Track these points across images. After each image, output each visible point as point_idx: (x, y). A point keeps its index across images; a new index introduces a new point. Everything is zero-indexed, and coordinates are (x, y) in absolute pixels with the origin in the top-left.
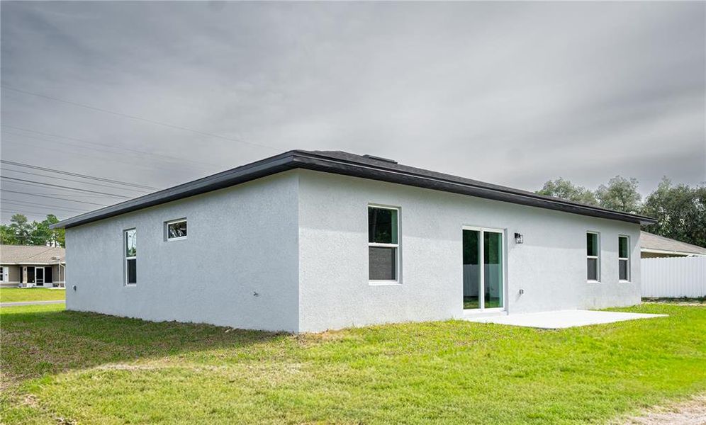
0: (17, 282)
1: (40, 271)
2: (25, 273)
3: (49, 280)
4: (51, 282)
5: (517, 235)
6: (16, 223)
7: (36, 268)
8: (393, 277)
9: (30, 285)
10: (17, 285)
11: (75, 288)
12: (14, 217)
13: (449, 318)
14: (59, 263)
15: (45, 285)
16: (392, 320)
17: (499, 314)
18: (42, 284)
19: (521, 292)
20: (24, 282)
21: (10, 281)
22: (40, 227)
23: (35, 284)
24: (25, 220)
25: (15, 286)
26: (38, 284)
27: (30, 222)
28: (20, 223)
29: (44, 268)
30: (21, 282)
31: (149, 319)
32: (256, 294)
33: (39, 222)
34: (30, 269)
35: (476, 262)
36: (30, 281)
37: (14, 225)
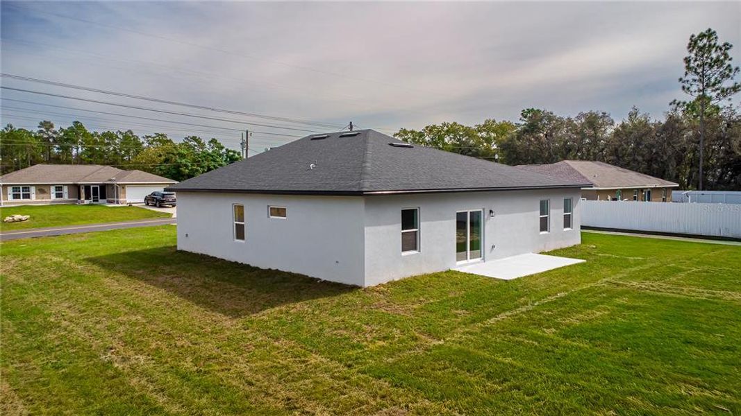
0: (76, 199)
1: (95, 189)
2: (83, 191)
3: (103, 197)
4: (105, 198)
5: (491, 211)
6: (43, 129)
7: (92, 187)
8: (415, 248)
9: (87, 202)
10: (76, 201)
11: (187, 235)
12: (41, 124)
13: (447, 269)
14: (115, 183)
15: (101, 201)
16: (415, 274)
17: (479, 262)
18: (97, 201)
19: (493, 247)
20: (82, 199)
21: (69, 197)
22: (66, 133)
23: (92, 200)
24: (52, 126)
25: (74, 203)
26: (94, 201)
27: (56, 128)
28: (47, 130)
29: (98, 186)
30: (79, 198)
31: (256, 266)
32: (337, 262)
33: (65, 128)
34: (87, 187)
35: (465, 227)
36: (87, 197)
37: (41, 131)
